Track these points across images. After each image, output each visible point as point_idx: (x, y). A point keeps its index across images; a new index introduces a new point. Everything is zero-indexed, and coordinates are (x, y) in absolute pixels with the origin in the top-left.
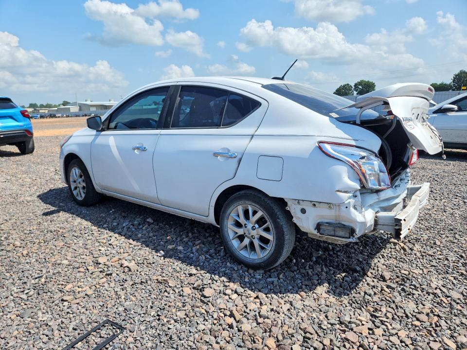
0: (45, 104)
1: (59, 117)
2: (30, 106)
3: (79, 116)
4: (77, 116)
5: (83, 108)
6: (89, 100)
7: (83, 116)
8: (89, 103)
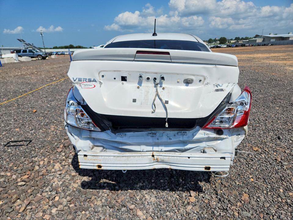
0: (244, 38)
1: (247, 46)
2: (235, 39)
3: (260, 46)
4: (258, 45)
5: (266, 39)
6: (272, 33)
7: (263, 45)
8: (272, 35)
